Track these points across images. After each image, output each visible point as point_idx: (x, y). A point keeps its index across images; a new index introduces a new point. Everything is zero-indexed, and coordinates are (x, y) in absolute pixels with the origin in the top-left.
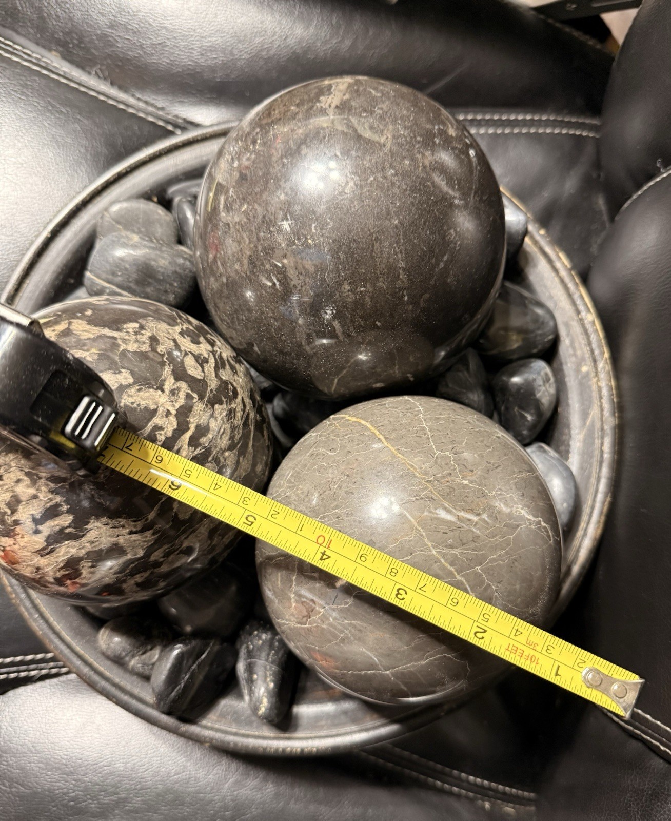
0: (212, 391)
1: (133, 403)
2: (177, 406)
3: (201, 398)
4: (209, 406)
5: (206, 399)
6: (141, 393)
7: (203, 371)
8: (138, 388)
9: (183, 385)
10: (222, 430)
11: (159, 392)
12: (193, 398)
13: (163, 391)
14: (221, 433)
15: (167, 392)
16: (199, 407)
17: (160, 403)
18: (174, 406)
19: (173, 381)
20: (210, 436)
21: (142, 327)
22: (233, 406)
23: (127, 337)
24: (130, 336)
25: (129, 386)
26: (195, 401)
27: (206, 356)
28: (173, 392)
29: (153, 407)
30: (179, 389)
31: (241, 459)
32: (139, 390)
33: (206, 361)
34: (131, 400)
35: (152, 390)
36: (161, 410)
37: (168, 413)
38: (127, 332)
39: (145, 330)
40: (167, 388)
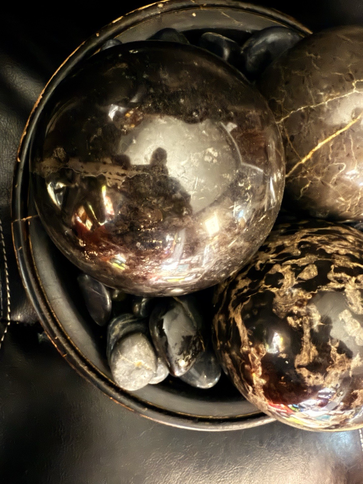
0: (319, 257)
2: (348, 277)
3: (332, 263)
4: (332, 257)
5: (330, 260)
6: (353, 302)
7: (307, 265)
8: (350, 306)
9: (331, 276)
10: (341, 246)
11: (346, 290)
12: (335, 268)
13: (343, 289)
14: (343, 247)
15: (343, 285)
16: (339, 262)
17: (353, 288)
18: (350, 279)
19: (331, 284)
20: (351, 253)
21: (291, 314)
22: (317, 243)
23: (307, 322)
24: (305, 321)
25: (352, 312)
26: (336, 266)
27: (289, 267)
28: (340, 281)
29: (358, 293)
30: (336, 278)
31: (343, 233)
32: (352, 304)
33: (293, 265)
35: (347, 296)
36: (357, 287)
37: (357, 282)
38: (301, 323)
39: (292, 311)
40: (339, 286)
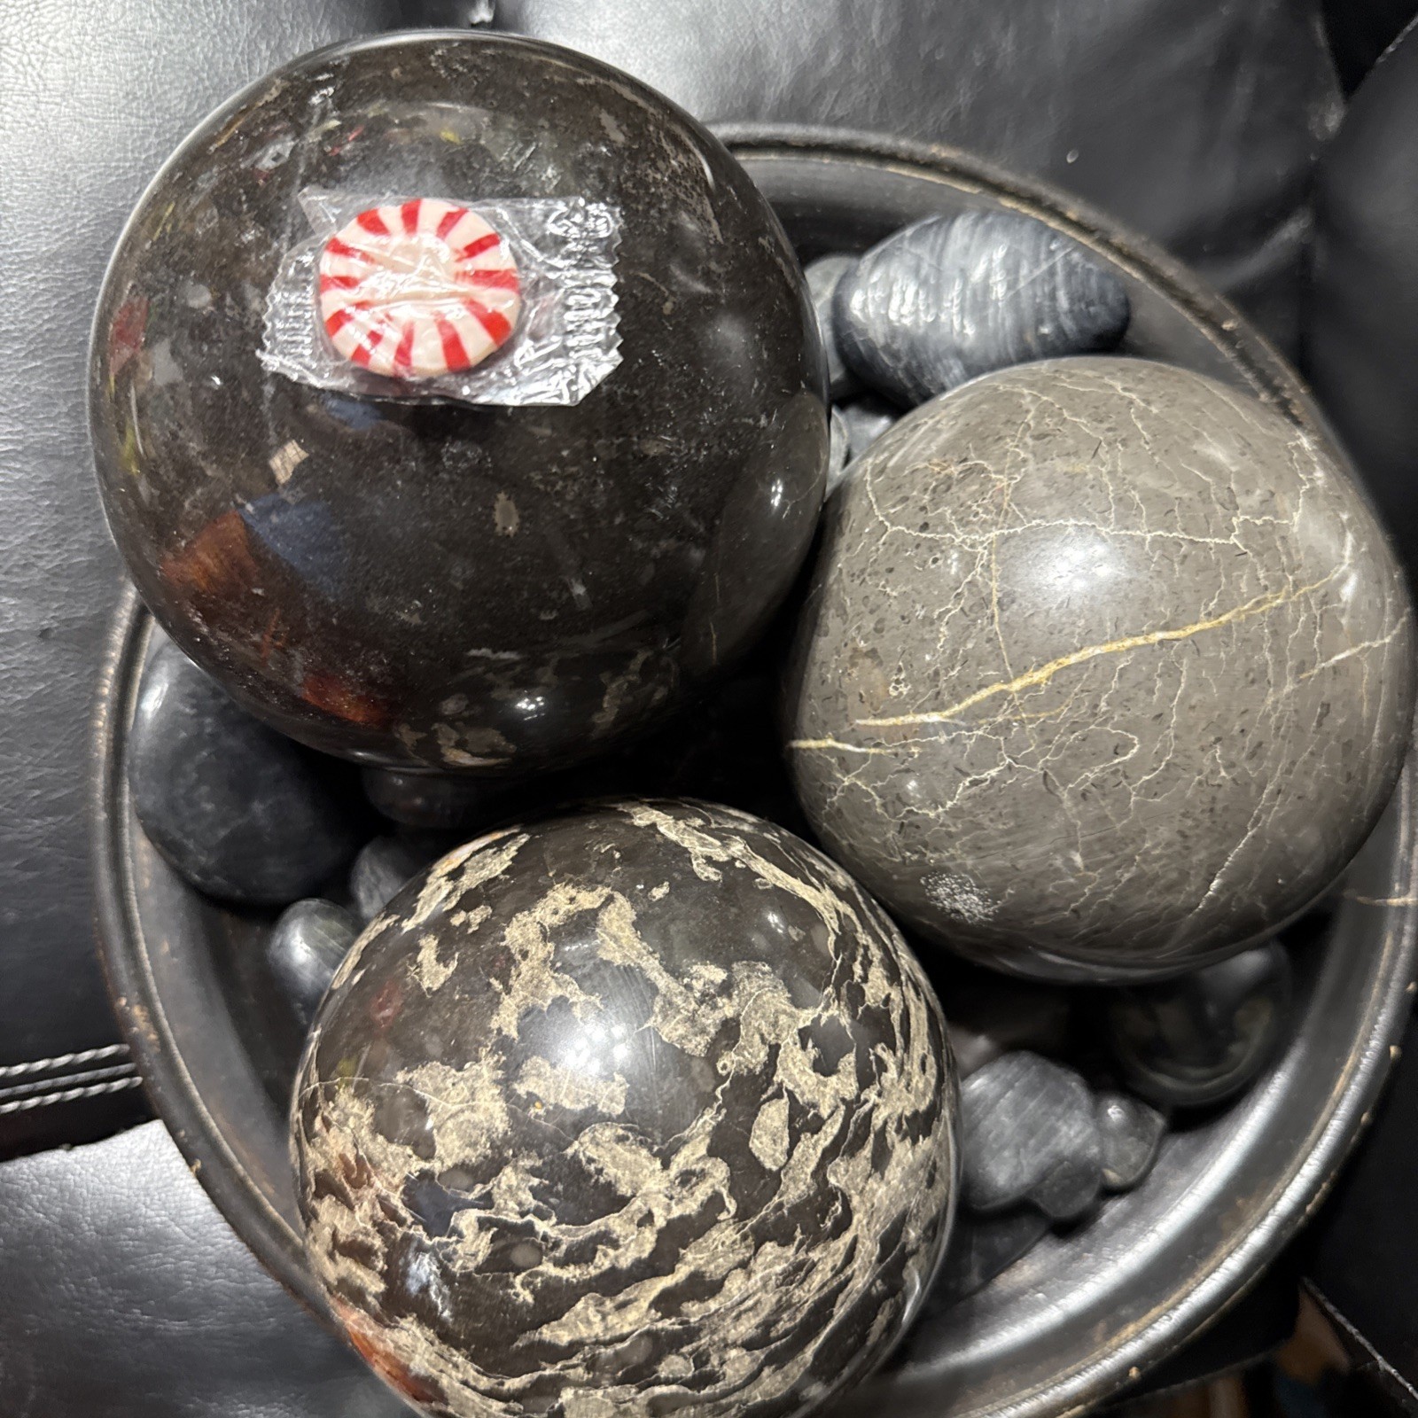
0: (780, 1206)
1: (590, 1160)
2: (676, 1212)
3: (741, 1216)
4: (750, 1241)
5: (752, 1222)
6: (619, 1148)
7: (790, 1153)
8: (621, 1132)
9: (719, 1172)
10: (750, 1303)
11: (658, 1164)
12: (723, 1208)
13: (666, 1165)
14: (742, 1308)
15: (674, 1170)
16: (724, 1235)
17: (644, 1190)
18: (668, 1209)
19: (703, 1151)
20: (713, 1305)
21: (726, 988)
22: (815, 1255)
23: (679, 1001)
24: (686, 1000)
25: (606, 1119)
26: (723, 1216)
27: (825, 1112)
28: (688, 1178)
29: (624, 1190)
30: (703, 1175)
31: (767, 1371)
32: (621, 1139)
33: (816, 1125)
34: (592, 1152)
35: (644, 1152)
36: (637, 1204)
37: (648, 1218)
38: (689, 987)
39: (730, 997)
40: (680, 1162)
